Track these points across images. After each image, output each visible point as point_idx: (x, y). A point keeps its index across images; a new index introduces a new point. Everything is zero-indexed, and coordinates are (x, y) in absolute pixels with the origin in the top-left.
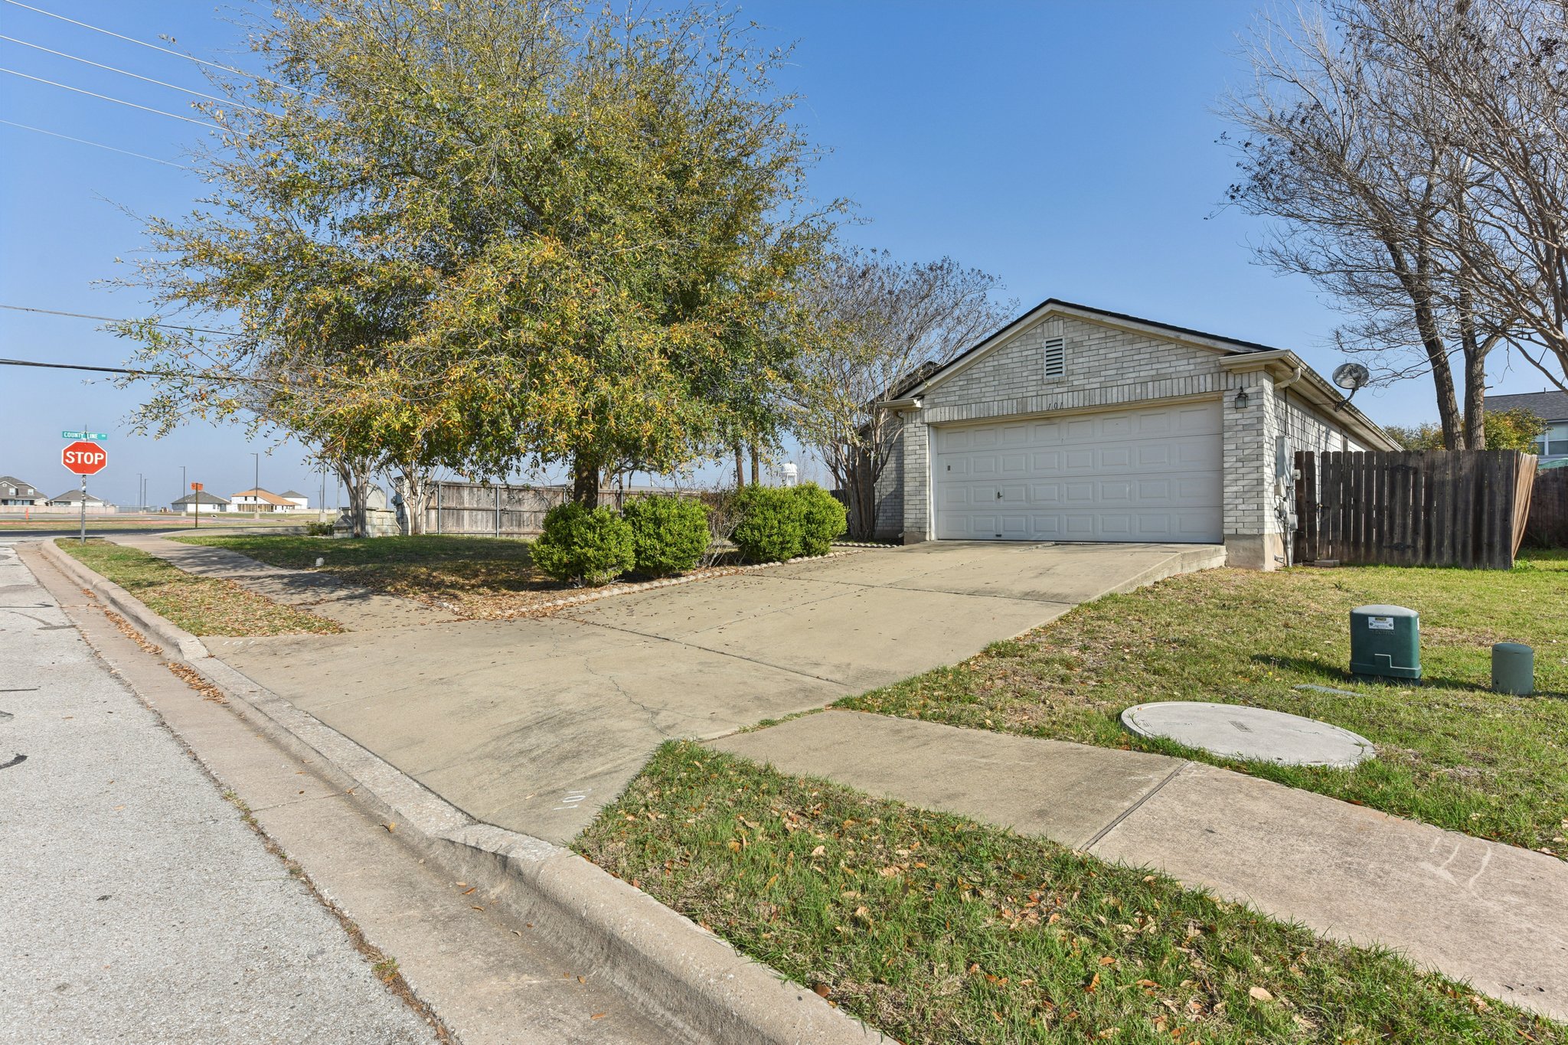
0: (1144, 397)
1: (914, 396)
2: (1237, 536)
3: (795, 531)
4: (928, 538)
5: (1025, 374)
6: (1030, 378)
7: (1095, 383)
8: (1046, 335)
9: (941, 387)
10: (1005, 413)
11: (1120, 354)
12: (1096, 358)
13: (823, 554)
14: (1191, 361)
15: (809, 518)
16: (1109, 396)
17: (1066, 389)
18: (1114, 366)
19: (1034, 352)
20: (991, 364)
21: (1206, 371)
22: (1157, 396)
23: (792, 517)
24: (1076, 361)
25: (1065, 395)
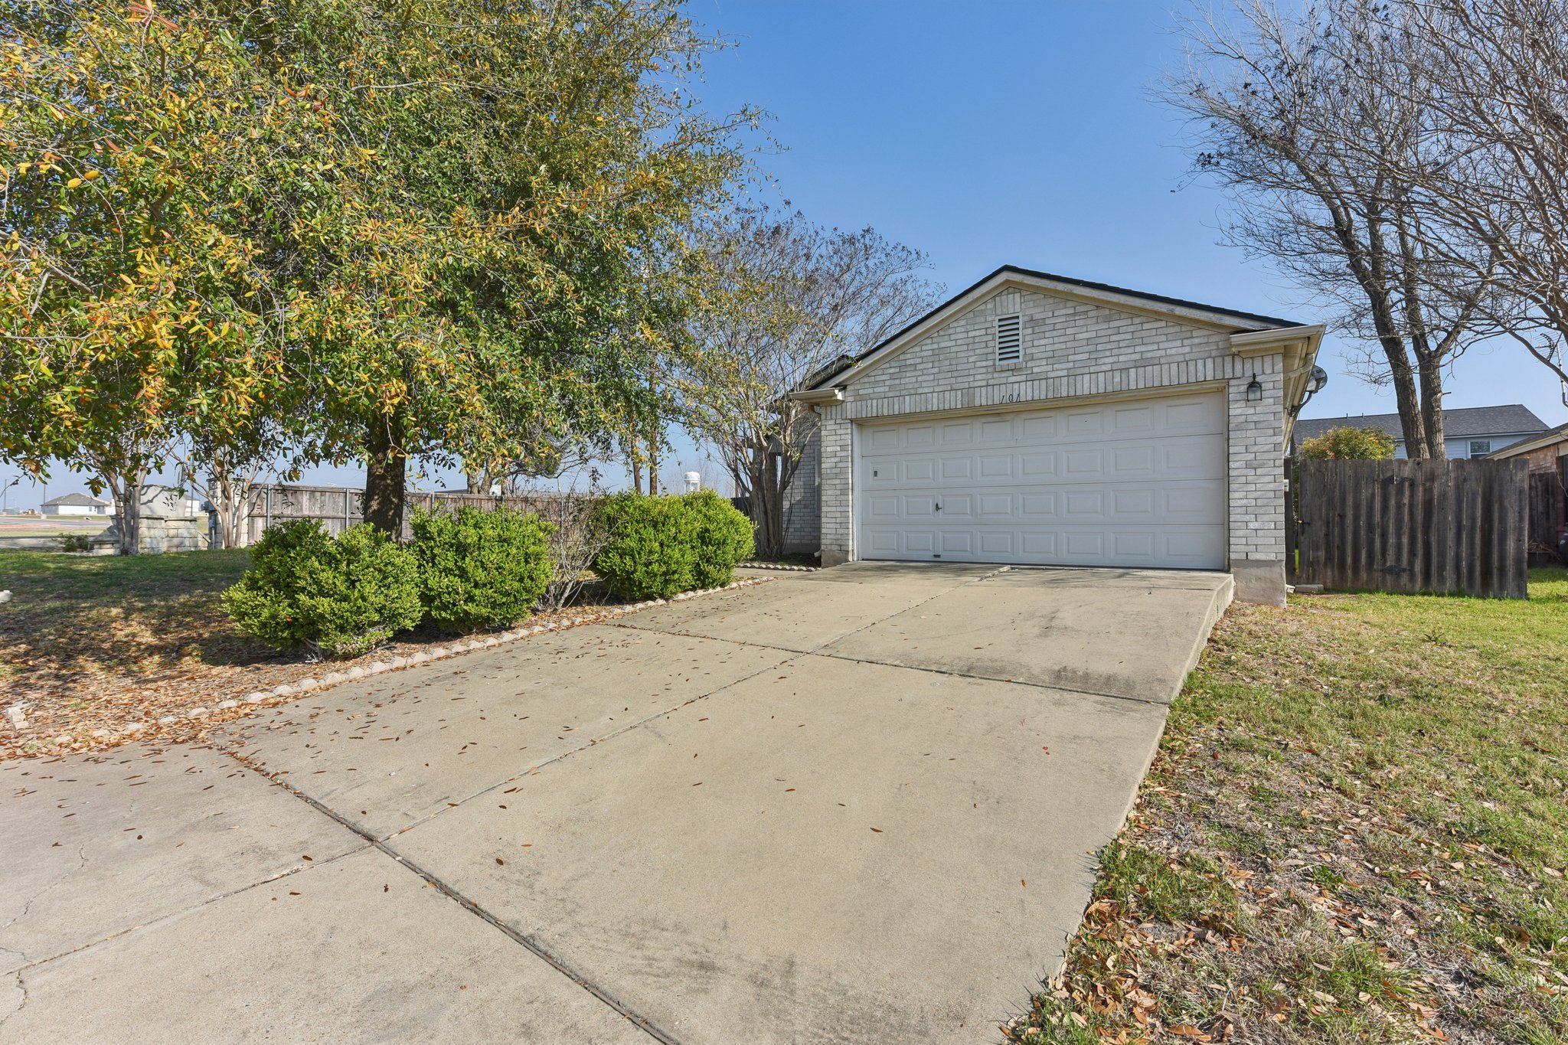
0: (1125, 387)
1: (836, 386)
2: (1247, 562)
3: (685, 557)
4: (850, 559)
5: (971, 359)
6: (979, 364)
7: (1061, 369)
8: (999, 312)
9: (867, 376)
10: (947, 407)
11: (1094, 334)
12: (1062, 339)
13: (722, 585)
14: (1186, 342)
15: (704, 537)
16: (1079, 386)
17: (1023, 378)
18: (1087, 349)
19: (983, 332)
20: (929, 347)
21: (1206, 355)
22: (1141, 385)
23: (680, 537)
24: (1036, 343)
25: (1023, 385)
